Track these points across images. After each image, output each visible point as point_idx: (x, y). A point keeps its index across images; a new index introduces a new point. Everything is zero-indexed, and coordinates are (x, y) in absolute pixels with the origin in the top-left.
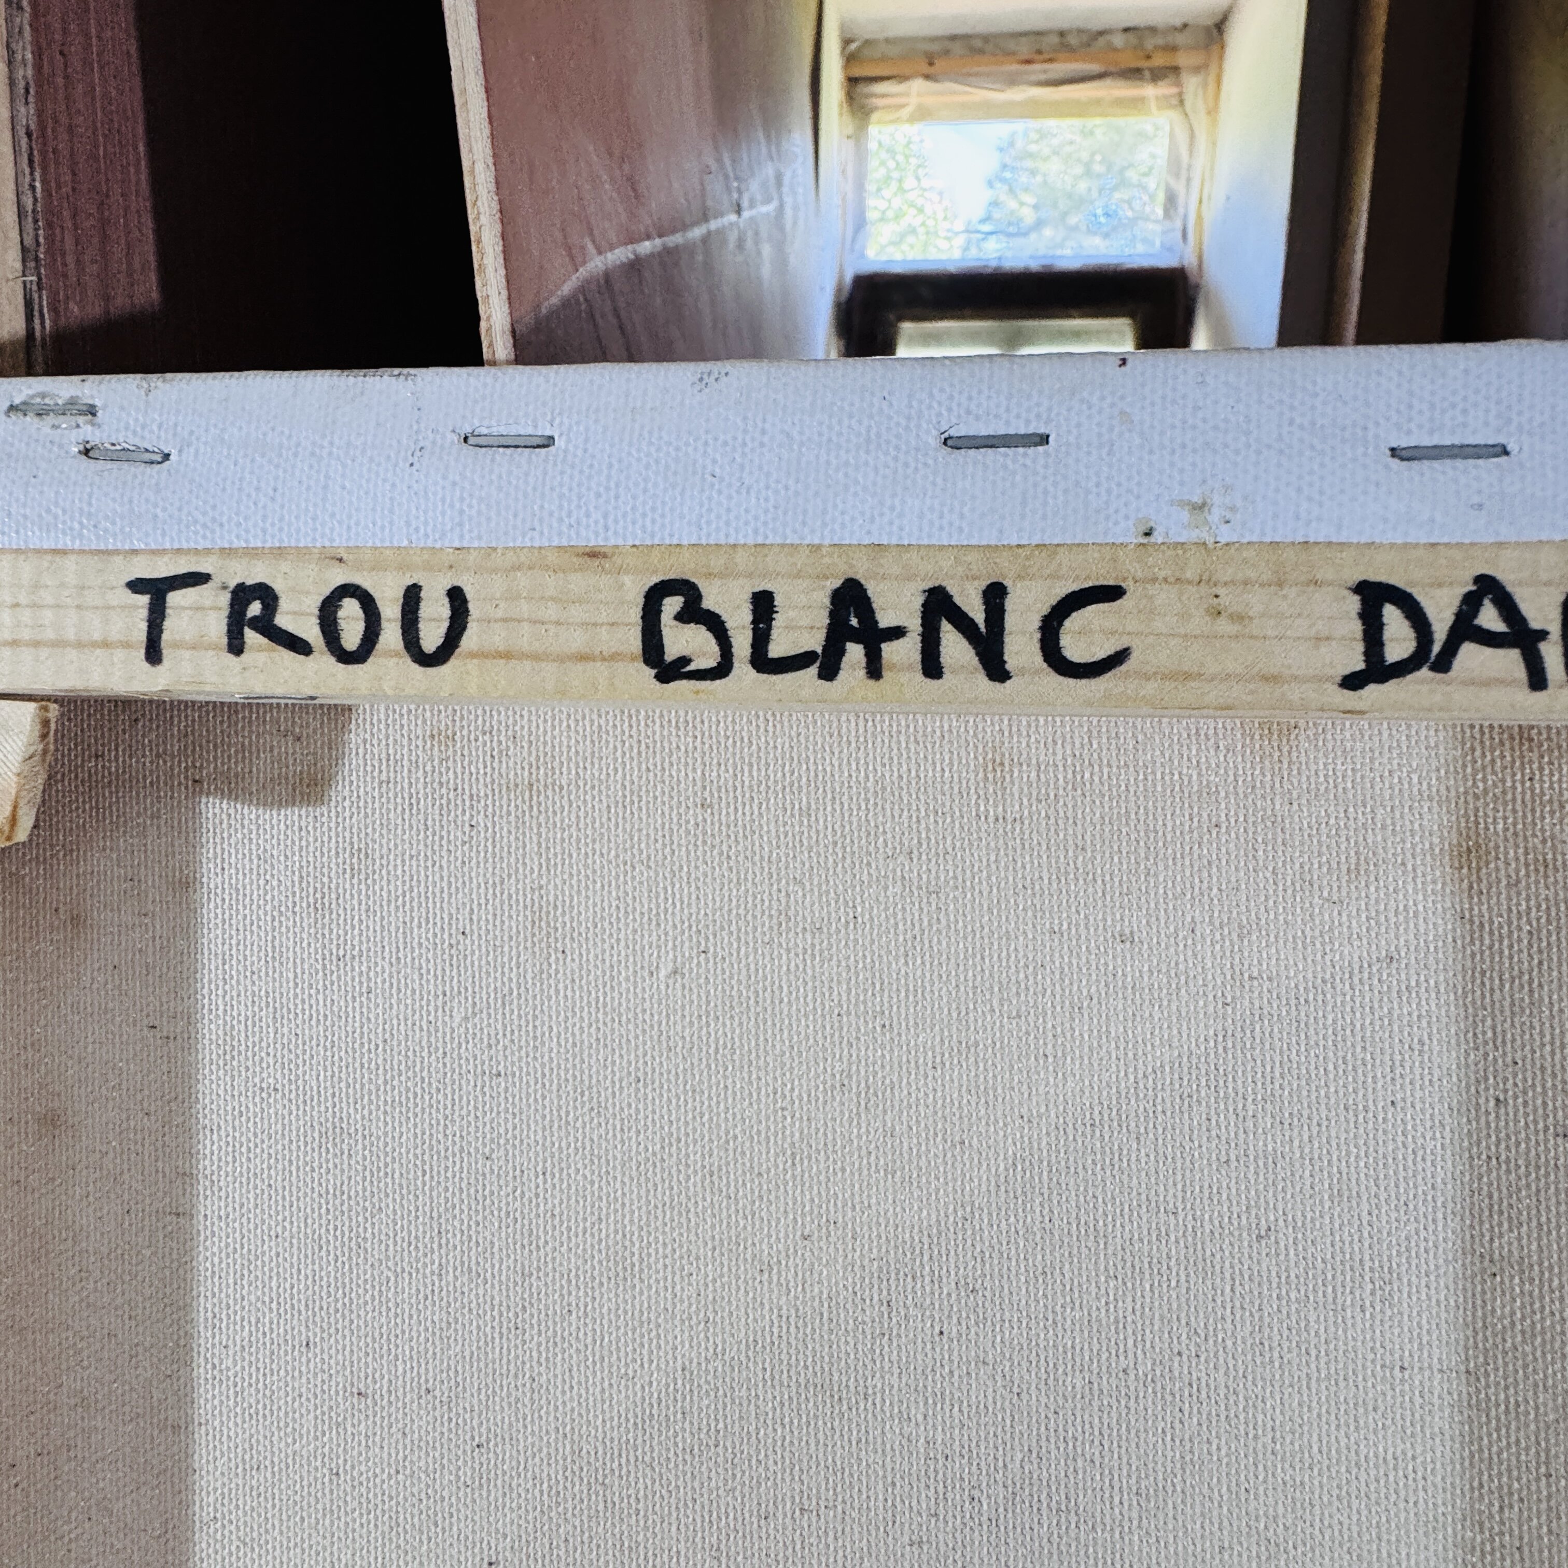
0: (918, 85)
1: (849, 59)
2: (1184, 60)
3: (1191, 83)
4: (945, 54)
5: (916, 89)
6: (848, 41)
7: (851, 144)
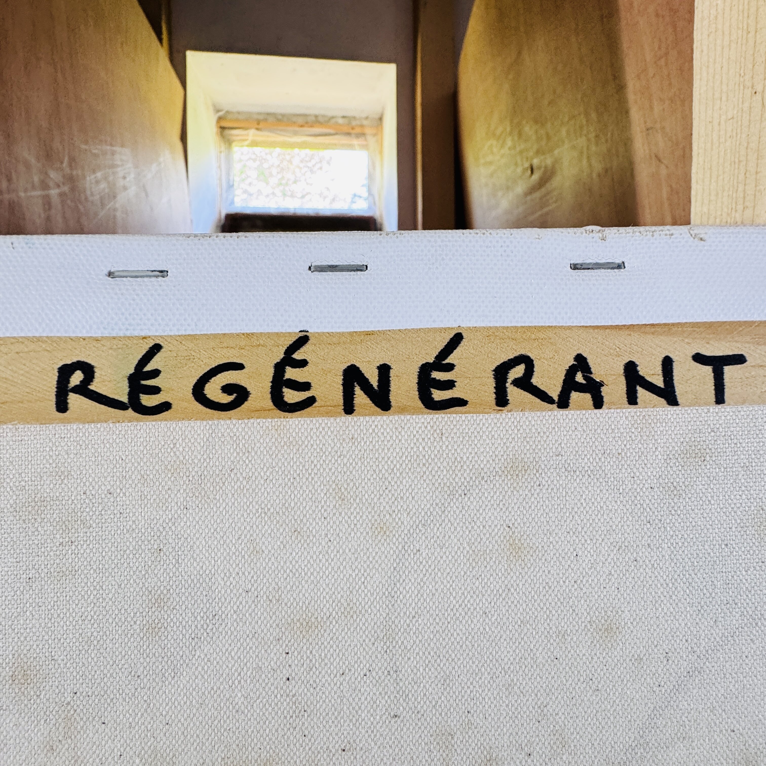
0: (252, 132)
1: (220, 119)
2: (368, 131)
3: (371, 140)
4: (265, 120)
5: (252, 134)
6: (218, 111)
7: (223, 155)
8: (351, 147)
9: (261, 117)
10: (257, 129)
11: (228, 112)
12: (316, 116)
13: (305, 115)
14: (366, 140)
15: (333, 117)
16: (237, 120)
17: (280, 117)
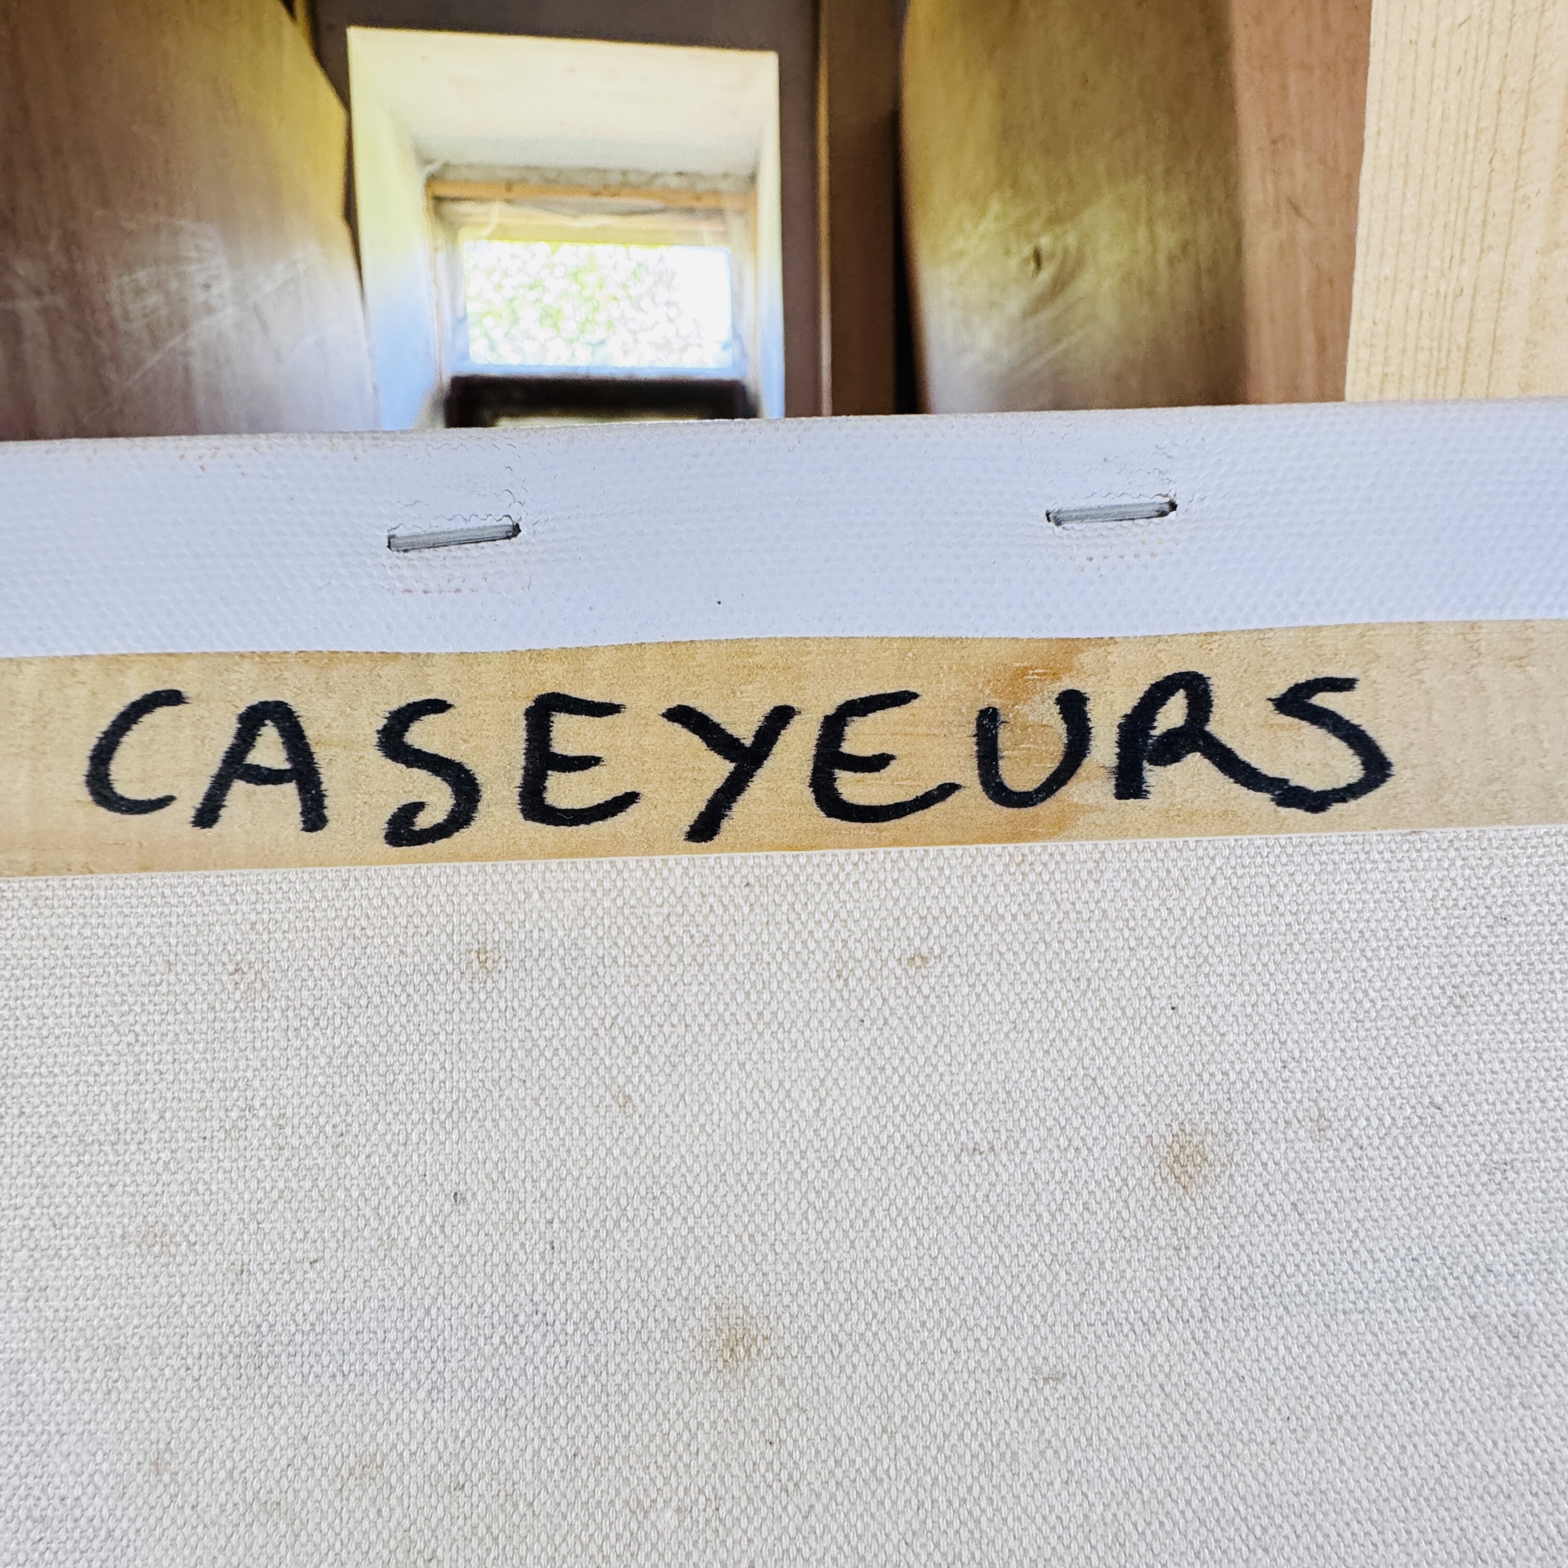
0: (498, 208)
1: (432, 180)
2: (728, 203)
3: (735, 224)
4: (523, 181)
5: (496, 212)
6: (428, 162)
7: (441, 257)
8: (694, 239)
9: (514, 175)
10: (509, 201)
11: (446, 165)
12: (625, 173)
13: (604, 171)
14: (724, 222)
15: (656, 175)
16: (467, 182)
17: (552, 176)
